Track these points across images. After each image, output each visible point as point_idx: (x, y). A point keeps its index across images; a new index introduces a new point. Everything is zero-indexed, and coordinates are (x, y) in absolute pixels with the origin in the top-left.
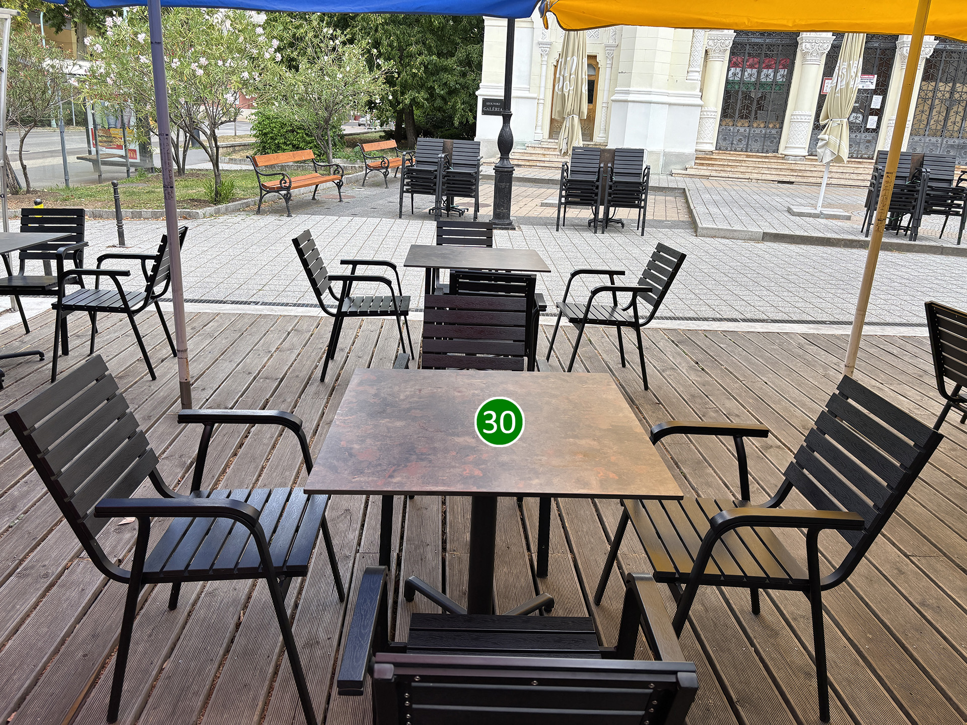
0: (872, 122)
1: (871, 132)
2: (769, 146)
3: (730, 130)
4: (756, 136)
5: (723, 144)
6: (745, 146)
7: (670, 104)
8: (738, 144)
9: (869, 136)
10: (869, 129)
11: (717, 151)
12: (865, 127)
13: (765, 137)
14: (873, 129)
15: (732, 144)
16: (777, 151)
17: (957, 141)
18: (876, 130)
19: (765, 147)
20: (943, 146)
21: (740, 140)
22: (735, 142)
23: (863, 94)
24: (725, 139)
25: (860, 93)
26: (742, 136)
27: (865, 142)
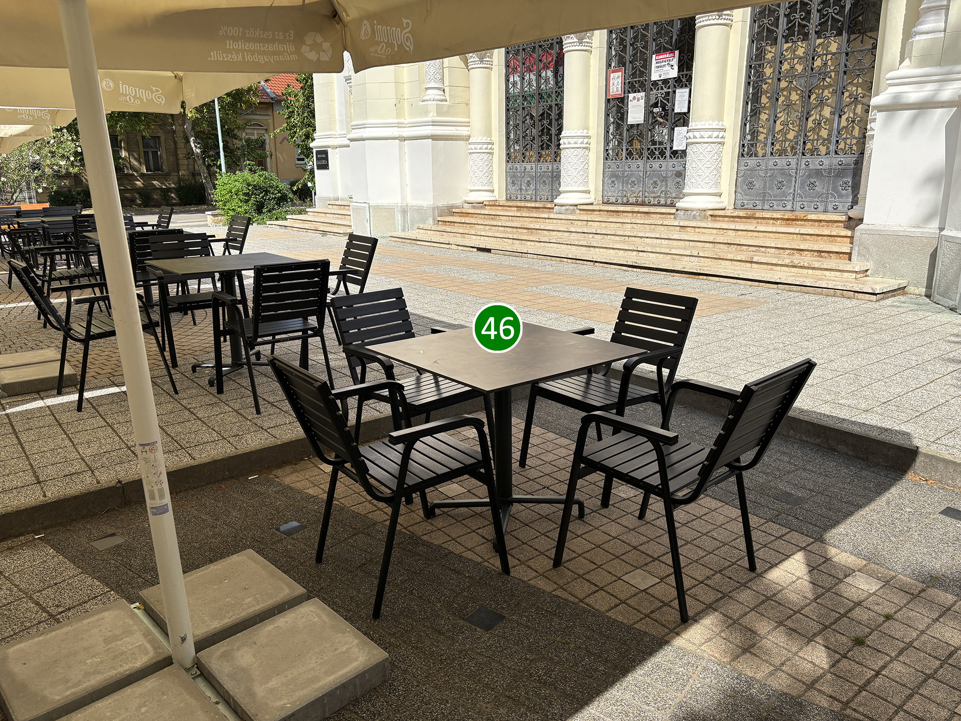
0: (679, 138)
1: (679, 157)
4: (543, 176)
5: (513, 189)
6: (534, 192)
8: (527, 190)
9: (679, 164)
10: (677, 152)
12: (671, 148)
13: (553, 177)
14: (680, 151)
15: (521, 190)
17: (826, 162)
20: (801, 173)
21: (529, 183)
22: (523, 187)
23: (662, 89)
24: (513, 183)
25: (658, 90)
26: (530, 176)
27: (674, 176)
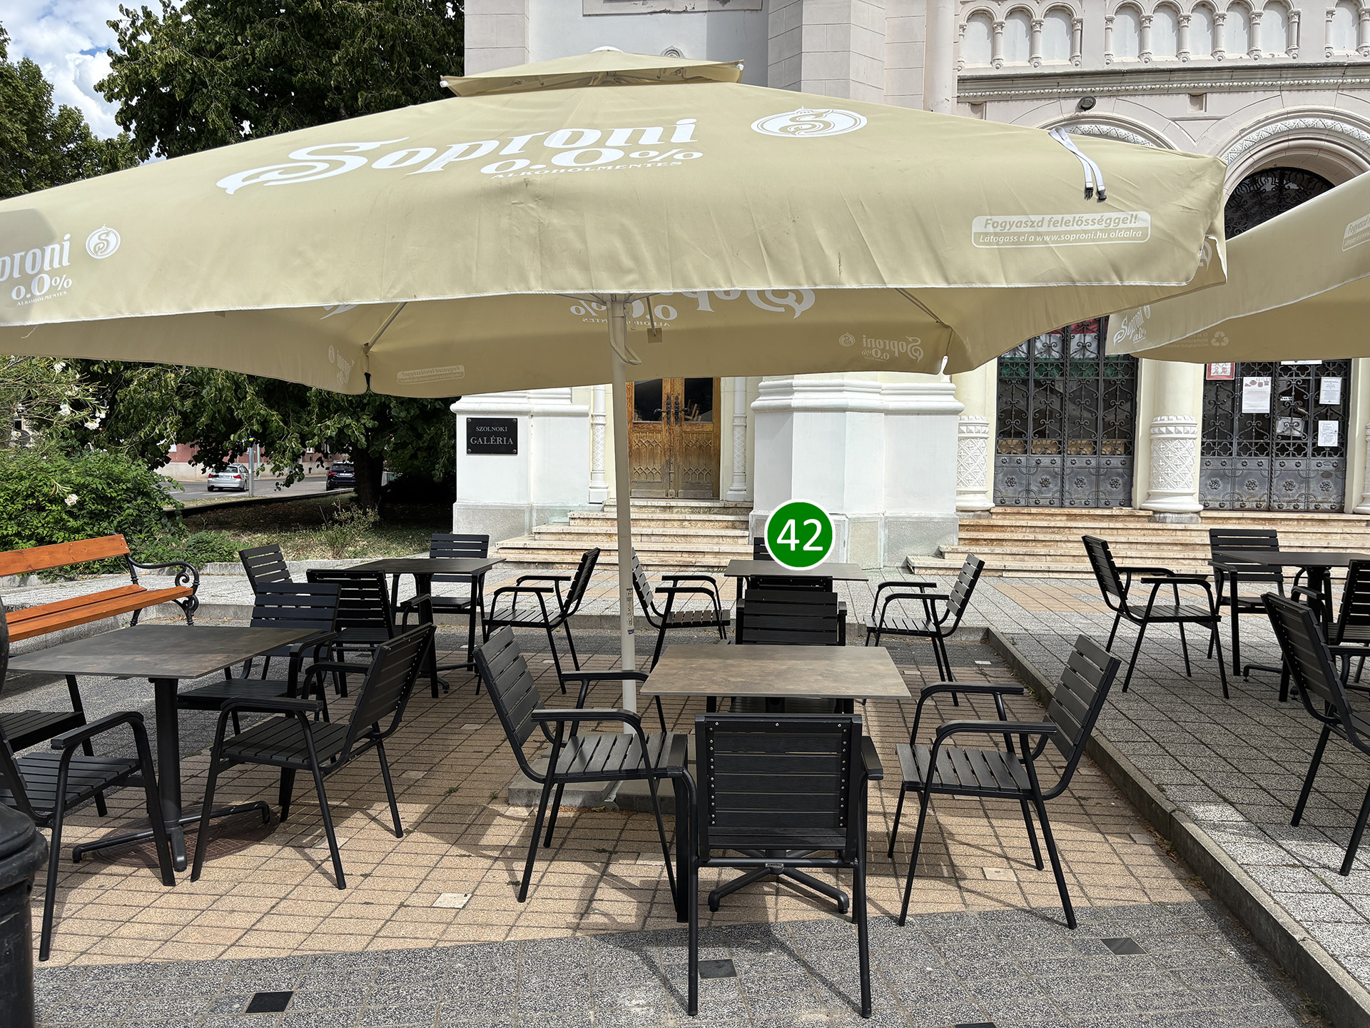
0: (1328, 433)
1: (1330, 455)
2: (1110, 493)
3: (1019, 462)
4: (1078, 474)
5: (1009, 492)
6: (1057, 495)
7: (888, 412)
8: (1040, 492)
9: (1328, 464)
10: (1323, 448)
11: (1000, 510)
12: (1314, 444)
13: (1098, 475)
14: (1332, 448)
15: (1028, 491)
16: (1128, 502)
18: (1341, 450)
19: (1102, 496)
21: (1045, 483)
22: (1033, 488)
23: (1297, 375)
24: (1011, 482)
25: (1291, 375)
26: (1049, 473)
27: (1319, 477)
